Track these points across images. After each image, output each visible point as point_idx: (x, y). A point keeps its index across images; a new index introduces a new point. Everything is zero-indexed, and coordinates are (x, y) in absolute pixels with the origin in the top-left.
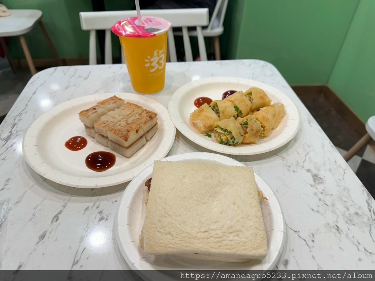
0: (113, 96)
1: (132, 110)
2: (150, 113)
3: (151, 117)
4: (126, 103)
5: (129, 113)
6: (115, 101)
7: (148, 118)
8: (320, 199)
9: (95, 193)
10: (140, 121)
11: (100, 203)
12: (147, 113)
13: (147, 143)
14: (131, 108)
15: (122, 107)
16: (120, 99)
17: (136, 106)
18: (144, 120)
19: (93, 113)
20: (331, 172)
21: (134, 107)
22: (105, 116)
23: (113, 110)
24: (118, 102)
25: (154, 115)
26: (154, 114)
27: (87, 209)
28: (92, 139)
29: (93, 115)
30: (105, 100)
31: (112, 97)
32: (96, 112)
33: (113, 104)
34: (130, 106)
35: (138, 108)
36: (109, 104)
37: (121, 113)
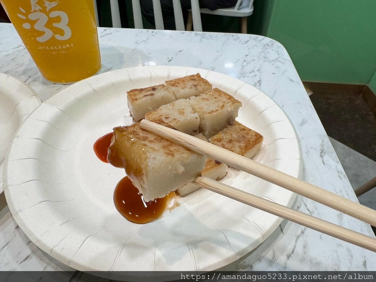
0: (195, 73)
1: (221, 104)
5: (214, 110)
6: (195, 83)
14: (219, 101)
15: (204, 96)
16: (206, 82)
17: (229, 99)
19: (145, 96)
21: (224, 99)
22: (168, 105)
23: (187, 97)
24: (200, 86)
29: (145, 98)
30: (179, 79)
31: (193, 76)
32: (152, 95)
33: (191, 88)
34: (220, 95)
35: (233, 102)
36: (184, 88)
37: (198, 106)
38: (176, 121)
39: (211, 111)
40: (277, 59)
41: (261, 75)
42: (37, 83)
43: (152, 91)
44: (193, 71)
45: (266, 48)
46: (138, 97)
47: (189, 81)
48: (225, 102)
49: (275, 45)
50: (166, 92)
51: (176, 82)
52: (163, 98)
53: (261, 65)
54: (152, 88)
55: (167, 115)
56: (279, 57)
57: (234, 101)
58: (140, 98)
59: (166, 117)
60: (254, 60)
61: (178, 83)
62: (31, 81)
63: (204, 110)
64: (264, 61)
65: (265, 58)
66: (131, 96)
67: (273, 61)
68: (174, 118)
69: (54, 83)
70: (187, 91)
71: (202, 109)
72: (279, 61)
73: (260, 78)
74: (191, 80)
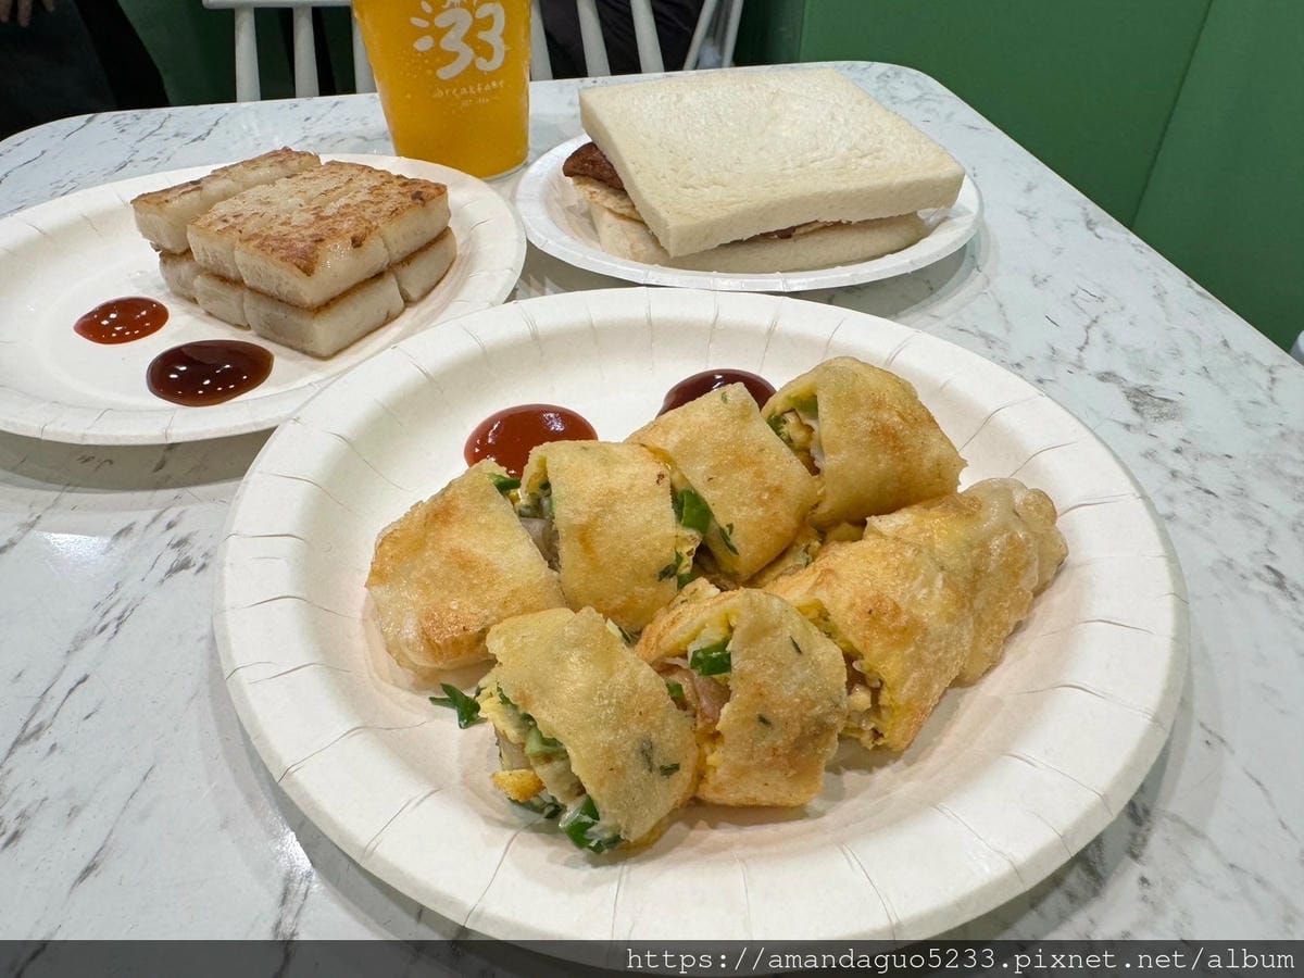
0: (278, 148)
1: (345, 179)
2: (417, 183)
3: (418, 197)
4: (324, 162)
5: (331, 188)
7: (408, 200)
8: (1174, 474)
9: (169, 477)
10: (372, 209)
11: (183, 512)
12: (404, 185)
13: (407, 309)
14: (340, 176)
15: (305, 172)
16: (303, 155)
17: (361, 170)
18: (388, 206)
20: (1209, 378)
21: (352, 172)
22: (232, 200)
23: (268, 182)
24: (293, 161)
25: (432, 191)
26: (434, 186)
27: (124, 534)
28: (188, 306)
29: (186, 197)
31: (274, 152)
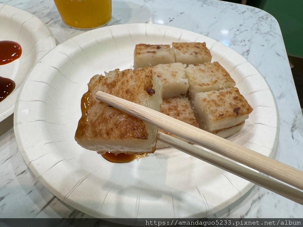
1: (214, 79)
2: (241, 100)
3: (237, 111)
4: (212, 62)
5: (206, 83)
6: (197, 50)
7: (231, 110)
10: (213, 108)
12: (236, 98)
14: (215, 75)
15: (202, 67)
16: (208, 52)
17: (225, 76)
18: (221, 110)
19: (149, 52)
22: (165, 65)
24: (201, 54)
25: (245, 110)
26: (247, 107)
29: (147, 54)
30: (185, 44)
31: (199, 44)
32: (154, 52)
33: (191, 54)
34: (217, 70)
35: (227, 80)
36: (185, 53)
37: (193, 75)
38: (165, 81)
39: (202, 84)
40: (268, 32)
41: (250, 45)
42: (57, 25)
43: (156, 49)
44: (200, 39)
45: (261, 21)
46: (142, 51)
47: (193, 47)
48: (219, 78)
49: (269, 19)
50: (167, 52)
51: (181, 46)
52: (163, 58)
53: (252, 36)
54: (158, 46)
55: (160, 74)
56: (271, 31)
57: (229, 80)
58: (143, 53)
59: (158, 75)
60: (247, 30)
61: (182, 47)
62: (53, 23)
63: (196, 81)
64: (256, 33)
65: (258, 30)
66: (137, 49)
67: (265, 33)
68: (165, 78)
69: (70, 27)
70: (187, 56)
71: (195, 79)
72: (271, 35)
73: (249, 48)
74: (196, 47)
